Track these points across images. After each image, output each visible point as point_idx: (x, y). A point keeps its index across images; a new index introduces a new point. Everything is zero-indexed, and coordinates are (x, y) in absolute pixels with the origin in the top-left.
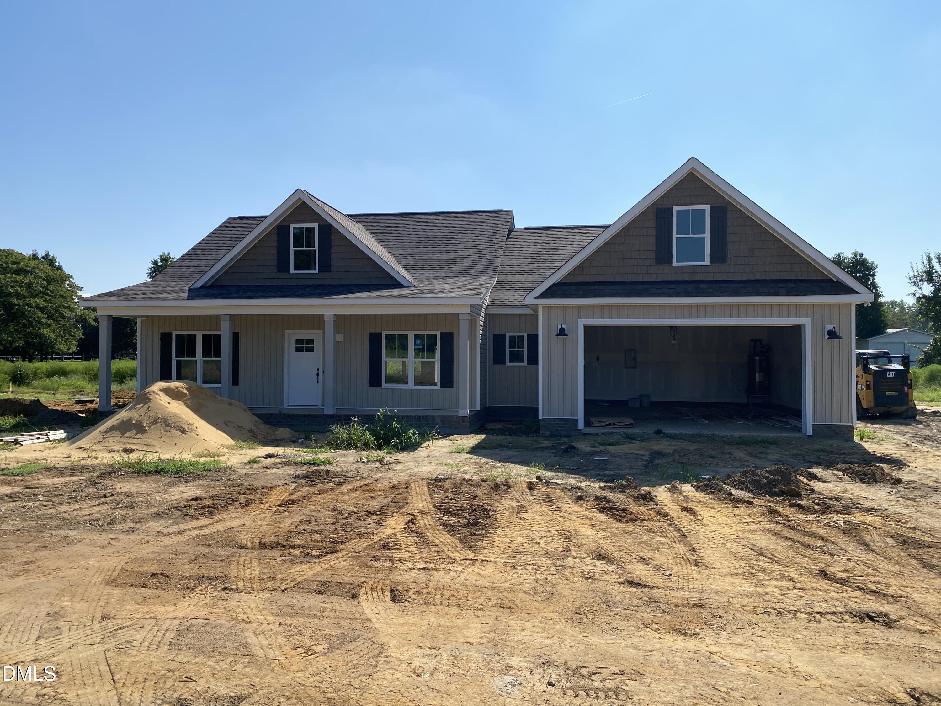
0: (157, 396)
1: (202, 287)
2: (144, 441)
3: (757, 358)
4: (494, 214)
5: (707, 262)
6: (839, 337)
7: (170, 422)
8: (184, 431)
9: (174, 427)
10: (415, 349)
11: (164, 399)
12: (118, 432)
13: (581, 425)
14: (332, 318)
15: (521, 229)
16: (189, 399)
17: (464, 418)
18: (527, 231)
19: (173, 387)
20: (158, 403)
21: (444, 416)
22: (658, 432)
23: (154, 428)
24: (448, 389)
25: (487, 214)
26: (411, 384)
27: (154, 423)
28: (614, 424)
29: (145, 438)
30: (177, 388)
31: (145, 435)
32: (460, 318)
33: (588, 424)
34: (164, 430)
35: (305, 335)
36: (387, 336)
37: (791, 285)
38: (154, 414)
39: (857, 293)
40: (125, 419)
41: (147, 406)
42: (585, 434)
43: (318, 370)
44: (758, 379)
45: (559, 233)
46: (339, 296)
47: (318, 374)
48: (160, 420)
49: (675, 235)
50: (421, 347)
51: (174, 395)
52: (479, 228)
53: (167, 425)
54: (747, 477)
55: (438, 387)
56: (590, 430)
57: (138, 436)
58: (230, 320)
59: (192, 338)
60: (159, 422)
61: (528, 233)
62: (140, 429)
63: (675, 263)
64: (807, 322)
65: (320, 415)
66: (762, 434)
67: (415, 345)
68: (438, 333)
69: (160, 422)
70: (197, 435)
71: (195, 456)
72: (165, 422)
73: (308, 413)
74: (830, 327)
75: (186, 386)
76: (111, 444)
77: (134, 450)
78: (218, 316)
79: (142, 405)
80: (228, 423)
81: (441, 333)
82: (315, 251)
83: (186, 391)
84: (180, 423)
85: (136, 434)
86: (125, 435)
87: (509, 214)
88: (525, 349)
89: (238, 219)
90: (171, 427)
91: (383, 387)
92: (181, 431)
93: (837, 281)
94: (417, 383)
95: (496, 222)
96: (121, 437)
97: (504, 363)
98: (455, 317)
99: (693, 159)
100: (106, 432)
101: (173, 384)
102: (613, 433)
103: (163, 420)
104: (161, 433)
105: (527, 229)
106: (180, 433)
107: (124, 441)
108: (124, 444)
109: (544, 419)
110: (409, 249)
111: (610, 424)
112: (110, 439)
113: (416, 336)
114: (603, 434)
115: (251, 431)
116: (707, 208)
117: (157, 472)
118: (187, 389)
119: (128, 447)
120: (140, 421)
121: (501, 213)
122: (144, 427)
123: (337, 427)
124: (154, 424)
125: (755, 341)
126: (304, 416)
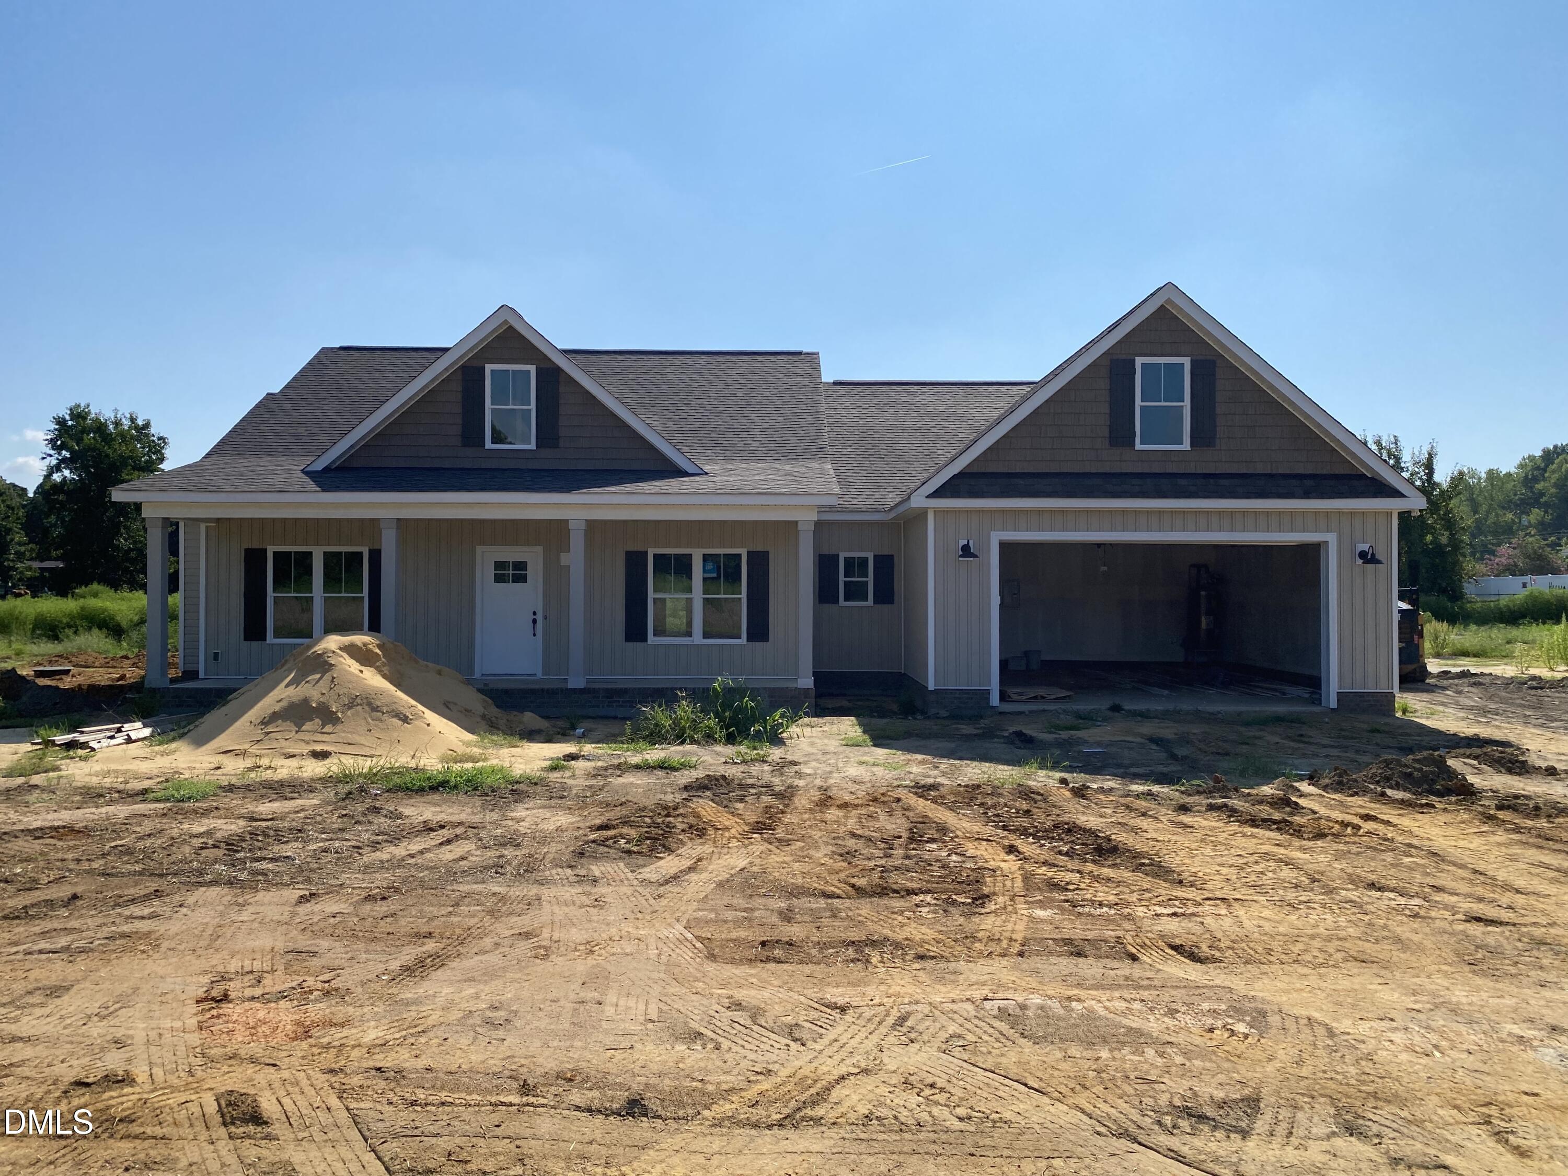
0: (341, 659)
1: (327, 469)
2: (343, 738)
3: (1203, 593)
4: (790, 357)
5: (1186, 446)
6: (1379, 562)
7: (379, 704)
8: (405, 720)
9: (387, 712)
10: (704, 579)
11: (351, 665)
12: (288, 723)
13: (995, 700)
14: (583, 526)
15: (828, 384)
16: (384, 665)
17: (807, 690)
18: (839, 387)
19: (360, 644)
20: (346, 671)
21: (774, 689)
22: (1116, 708)
23: (353, 715)
24: (759, 645)
25: (779, 357)
26: (698, 637)
27: (350, 706)
28: (1043, 697)
29: (341, 732)
30: (365, 645)
31: (339, 727)
32: (800, 527)
33: (1003, 697)
34: (371, 717)
35: (511, 554)
36: (656, 556)
37: (1309, 483)
38: (346, 691)
39: (1402, 496)
40: (295, 699)
41: (327, 677)
42: (1000, 713)
43: (535, 613)
44: (1204, 626)
45: (893, 393)
46: (596, 490)
47: (535, 621)
48: (359, 701)
49: (1138, 402)
50: (715, 575)
51: (363, 656)
52: (771, 379)
53: (375, 709)
54: (1391, 769)
55: (744, 640)
56: (1008, 707)
57: (328, 728)
58: (398, 528)
59: (305, 559)
60: (358, 705)
61: (842, 390)
62: (327, 716)
63: (1138, 446)
64: (1331, 538)
65: (562, 690)
66: (1267, 708)
67: (704, 571)
68: (743, 552)
69: (361, 705)
70: (428, 725)
71: (444, 759)
72: (369, 704)
73: (537, 687)
74: (1364, 547)
75: (378, 642)
76: (284, 743)
77: (330, 754)
78: (374, 522)
79: (318, 676)
80: (451, 706)
81: (748, 552)
82: (530, 410)
83: (378, 651)
84: (396, 706)
85: (323, 726)
86: (304, 728)
87: (811, 359)
88: (870, 579)
89: (341, 352)
90: (383, 713)
91: (649, 642)
92: (400, 719)
93: (1372, 479)
94: (706, 635)
95: (798, 371)
96: (297, 732)
97: (836, 601)
98: (792, 525)
99: (1170, 286)
100: (264, 723)
101: (359, 639)
102: (1044, 711)
103: (365, 701)
104: (368, 723)
105: (836, 383)
106: (400, 723)
107: (306, 738)
108: (307, 743)
109: (936, 691)
110: (666, 413)
111: (1035, 698)
112: (278, 736)
113: (706, 558)
114: (1031, 712)
115: (483, 717)
116: (1186, 361)
117: (434, 788)
118: (379, 646)
119: (318, 748)
120: (324, 703)
121: (802, 357)
122: (335, 713)
123: (653, 708)
124: (350, 708)
125: (1198, 566)
126: (533, 691)
